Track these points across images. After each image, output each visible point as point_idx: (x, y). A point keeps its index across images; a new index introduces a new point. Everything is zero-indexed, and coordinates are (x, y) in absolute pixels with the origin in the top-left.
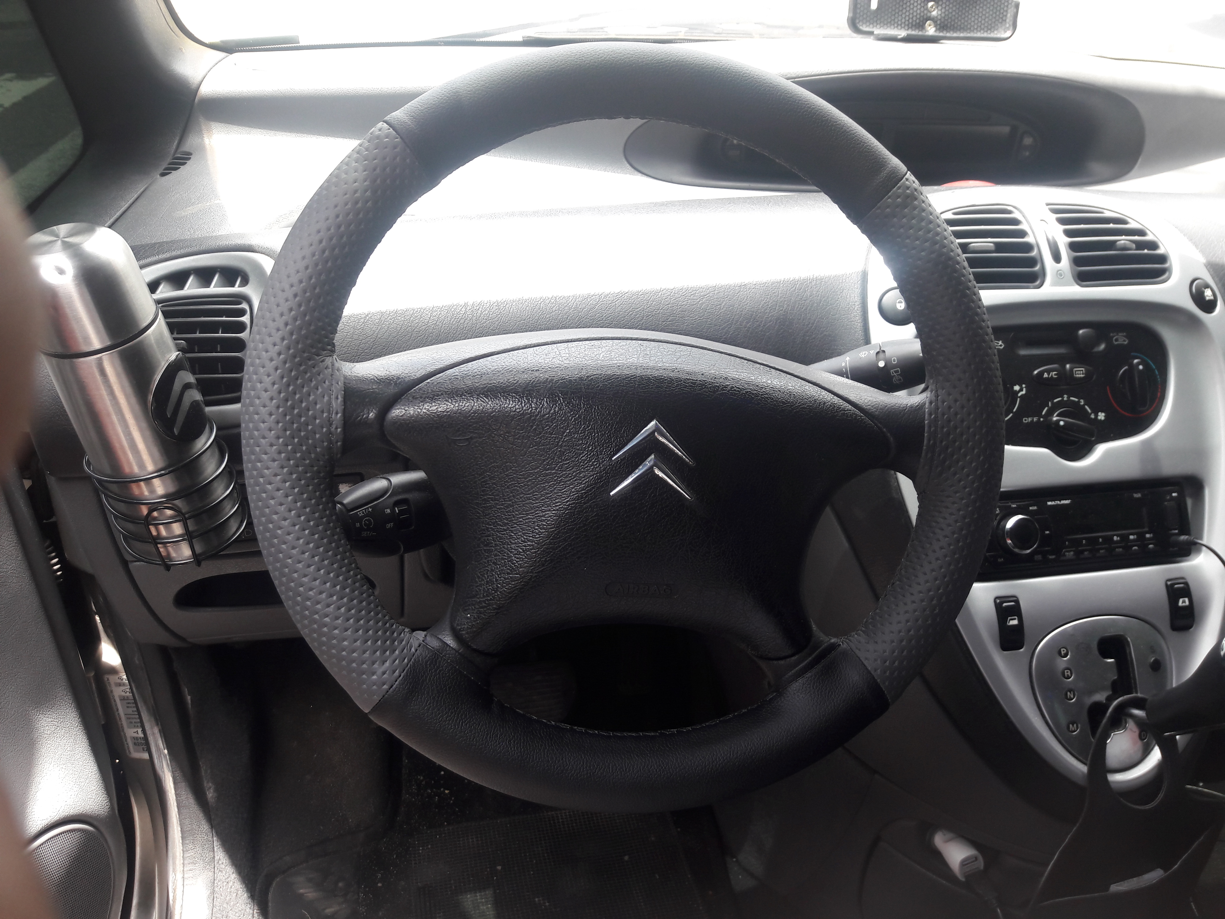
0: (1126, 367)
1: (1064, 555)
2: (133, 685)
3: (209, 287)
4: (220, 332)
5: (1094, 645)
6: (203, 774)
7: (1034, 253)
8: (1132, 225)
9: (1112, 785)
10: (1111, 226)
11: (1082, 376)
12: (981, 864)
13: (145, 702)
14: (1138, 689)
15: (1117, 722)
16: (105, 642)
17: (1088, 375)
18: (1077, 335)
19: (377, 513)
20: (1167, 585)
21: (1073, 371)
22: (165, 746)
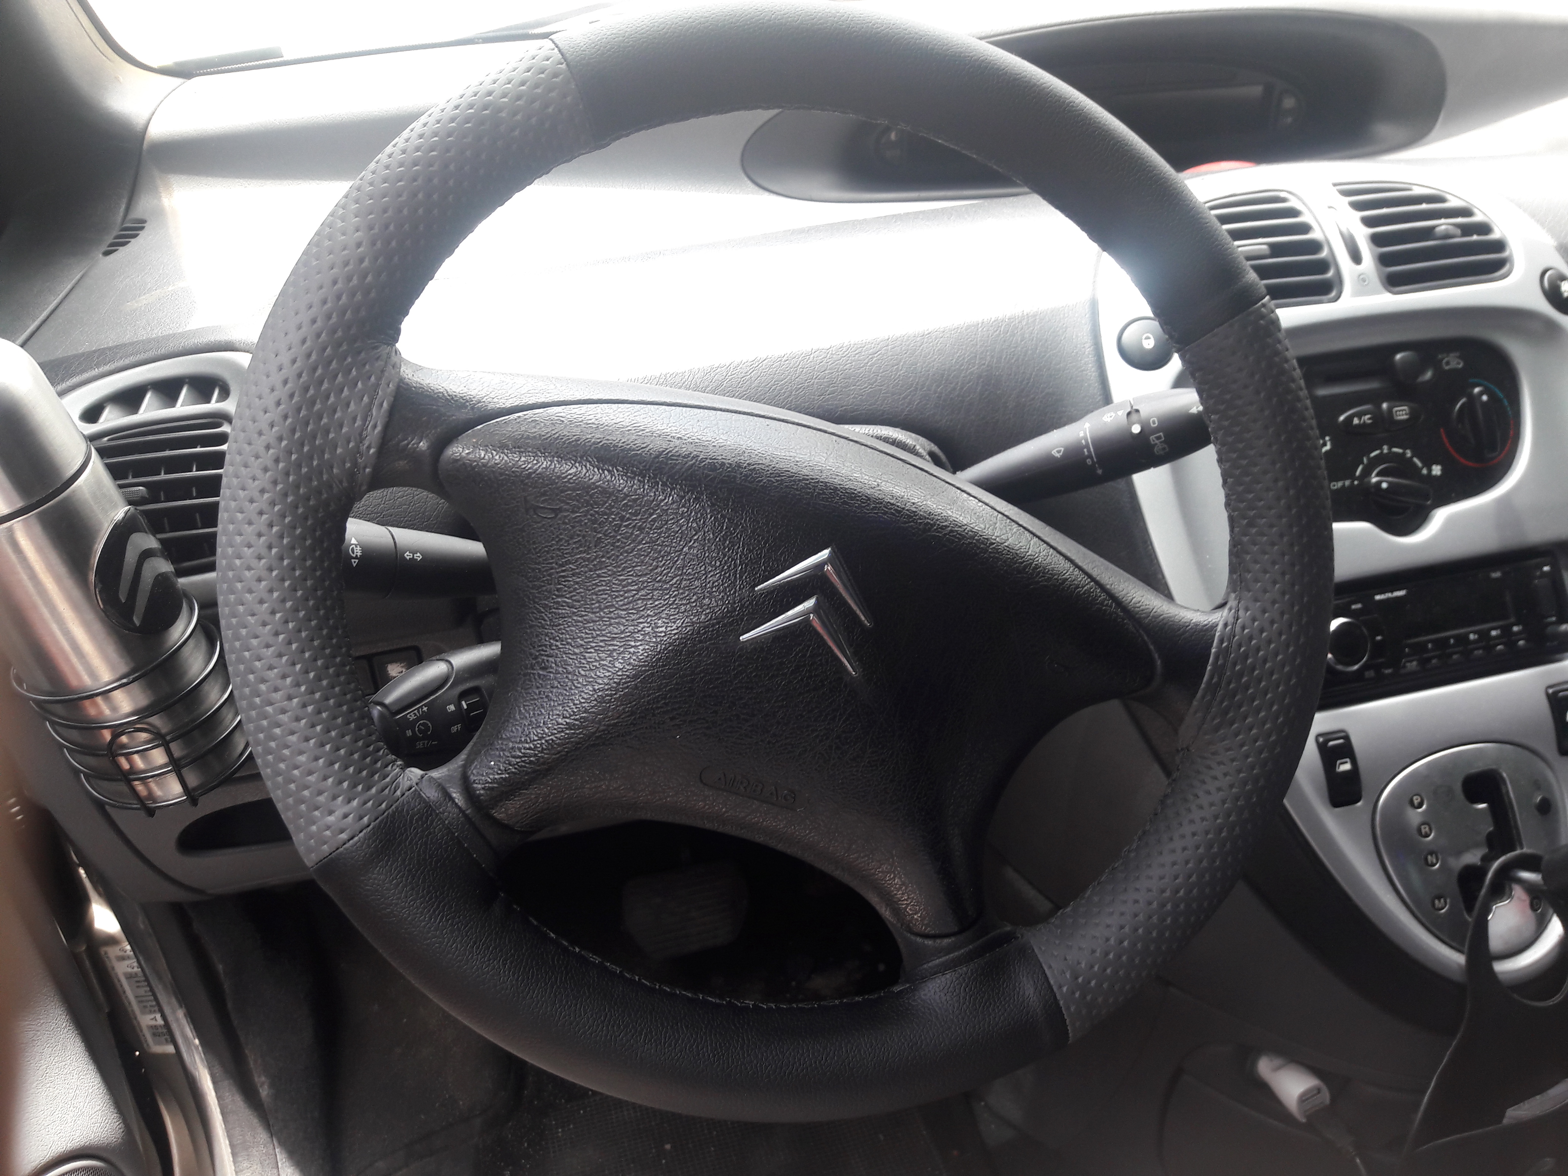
0: (1463, 400)
1: (1404, 667)
2: (141, 958)
3: (174, 407)
4: (194, 469)
5: (1458, 787)
6: (252, 1066)
7: (1324, 254)
8: (1453, 203)
9: (1500, 977)
10: (1424, 206)
11: (1405, 417)
12: (1326, 1096)
13: (160, 978)
14: (1524, 843)
15: (1500, 890)
16: (96, 902)
17: (1414, 415)
18: (1392, 363)
19: (435, 713)
20: (1548, 695)
21: (1392, 412)
22: (195, 1034)
